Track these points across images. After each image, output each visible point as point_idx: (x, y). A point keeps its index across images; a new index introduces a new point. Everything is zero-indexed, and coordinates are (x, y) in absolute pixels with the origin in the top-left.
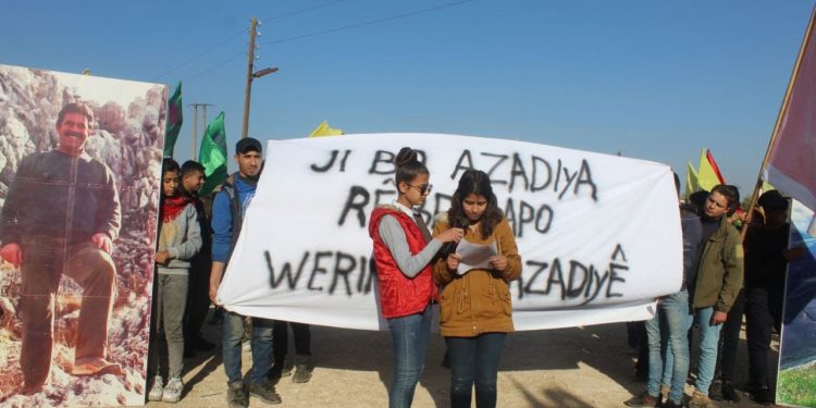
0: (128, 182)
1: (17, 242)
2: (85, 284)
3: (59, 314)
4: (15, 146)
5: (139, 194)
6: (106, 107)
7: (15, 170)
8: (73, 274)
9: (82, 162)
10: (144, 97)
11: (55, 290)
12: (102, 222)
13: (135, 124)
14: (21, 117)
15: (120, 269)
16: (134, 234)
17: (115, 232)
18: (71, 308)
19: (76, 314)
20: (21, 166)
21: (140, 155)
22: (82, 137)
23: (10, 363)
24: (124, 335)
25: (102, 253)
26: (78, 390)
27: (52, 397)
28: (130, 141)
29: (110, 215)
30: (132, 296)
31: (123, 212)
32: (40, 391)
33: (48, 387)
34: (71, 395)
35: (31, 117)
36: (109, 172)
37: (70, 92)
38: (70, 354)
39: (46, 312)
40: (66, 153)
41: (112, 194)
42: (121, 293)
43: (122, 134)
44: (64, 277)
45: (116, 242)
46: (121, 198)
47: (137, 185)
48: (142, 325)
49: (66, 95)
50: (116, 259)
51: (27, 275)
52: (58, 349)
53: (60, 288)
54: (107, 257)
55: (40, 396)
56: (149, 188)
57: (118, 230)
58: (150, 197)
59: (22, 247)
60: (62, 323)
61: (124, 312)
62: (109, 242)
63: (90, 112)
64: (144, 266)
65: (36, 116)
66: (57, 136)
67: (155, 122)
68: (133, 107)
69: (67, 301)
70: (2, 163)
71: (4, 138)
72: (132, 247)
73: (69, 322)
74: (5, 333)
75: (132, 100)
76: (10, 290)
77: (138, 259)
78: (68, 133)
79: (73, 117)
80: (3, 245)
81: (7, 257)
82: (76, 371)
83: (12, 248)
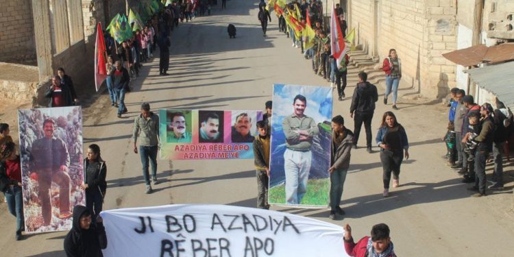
0: (70, 145)
1: (35, 172)
2: (60, 184)
3: (53, 196)
4: (30, 138)
5: (75, 149)
6: (59, 118)
7: (31, 146)
8: (55, 181)
9: (53, 140)
10: (72, 112)
11: (50, 187)
12: (63, 161)
13: (70, 123)
14: (31, 127)
15: (72, 178)
16: (75, 164)
17: (68, 164)
18: (56, 193)
19: (58, 195)
20: (33, 144)
21: (74, 134)
22: (52, 131)
24: (76, 202)
25: (65, 172)
26: (62, 224)
27: (53, 227)
28: (69, 129)
29: (66, 158)
30: (77, 187)
32: (49, 224)
33: (52, 223)
34: (60, 226)
35: (33, 127)
36: (63, 142)
37: (46, 115)
38: (58, 210)
39: (48, 196)
40: (48, 137)
41: (65, 150)
42: (73, 186)
43: (66, 128)
44: (52, 183)
45: (69, 168)
47: (74, 145)
48: (82, 198)
49: (44, 117)
50: (70, 174)
51: (40, 183)
52: (53, 209)
54: (66, 174)
55: (50, 227)
56: (78, 146)
58: (79, 149)
59: (37, 173)
61: (75, 194)
62: (66, 168)
63: (54, 121)
64: (80, 176)
65: (36, 126)
66: (44, 132)
67: (78, 121)
68: (69, 117)
69: (54, 191)
70: (26, 145)
71: (26, 136)
72: (75, 169)
73: (56, 199)
74: (36, 204)
75: (68, 114)
76: (35, 189)
77: (78, 173)
78: (47, 130)
79: (48, 124)
80: (31, 173)
81: (33, 178)
82: (61, 216)
83: (34, 174)
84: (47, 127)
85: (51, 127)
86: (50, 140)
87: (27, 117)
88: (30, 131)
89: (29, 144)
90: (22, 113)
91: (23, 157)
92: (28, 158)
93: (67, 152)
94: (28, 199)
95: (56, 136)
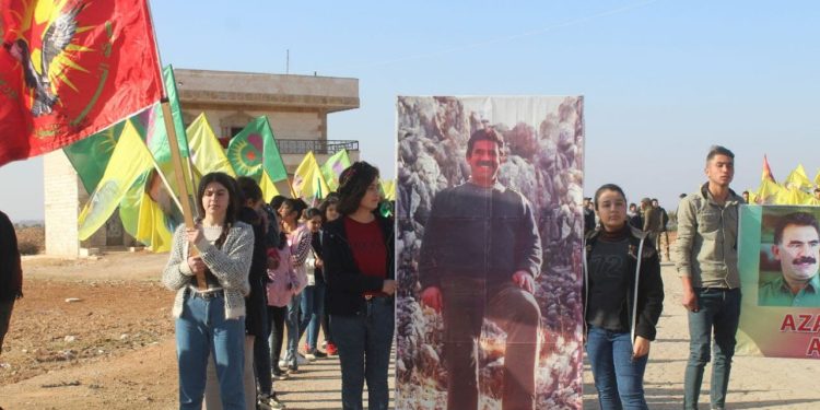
0: (546, 210)
1: (437, 285)
2: (508, 328)
3: (484, 362)
4: (427, 182)
5: (560, 225)
6: (516, 129)
7: (429, 206)
8: (495, 317)
9: (496, 192)
10: (556, 113)
11: (478, 335)
12: (522, 259)
13: (549, 145)
14: (431, 151)
16: (558, 269)
17: (536, 268)
18: (495, 355)
19: (501, 361)
20: (435, 203)
21: (557, 179)
22: (493, 165)
24: (554, 386)
25: (524, 293)
28: (545, 164)
29: (530, 249)
30: (561, 341)
31: (544, 245)
35: (440, 149)
36: (524, 200)
37: (478, 117)
38: (497, 407)
39: (470, 360)
40: (480, 184)
42: (548, 339)
43: (536, 158)
44: (486, 321)
45: (539, 280)
46: (540, 230)
47: (557, 213)
48: (573, 375)
49: (473, 121)
50: (539, 299)
52: (484, 401)
54: (530, 297)
56: (570, 216)
57: (539, 266)
58: (572, 226)
59: (442, 290)
60: (486, 373)
61: (553, 360)
62: (531, 281)
63: (500, 137)
64: (571, 306)
65: (447, 149)
66: (468, 167)
67: (570, 140)
68: (546, 126)
69: (491, 348)
70: (416, 202)
71: (415, 175)
72: (557, 285)
73: (494, 371)
74: (430, 381)
75: (543, 118)
76: (433, 337)
77: (564, 298)
78: (479, 163)
79: (482, 145)
80: (425, 287)
81: (428, 302)
83: (432, 291)
84: (480, 152)
85: (492, 153)
86: (487, 193)
87: (423, 121)
88: (429, 163)
89: (423, 201)
90: (408, 107)
91: (402, 238)
92: (419, 243)
93: (535, 231)
94: (409, 365)
95: (504, 182)
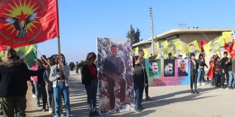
0: (126, 61)
1: (106, 77)
2: (120, 84)
3: (116, 92)
4: (104, 56)
5: (129, 63)
6: (120, 45)
7: (104, 61)
9: (117, 57)
10: (127, 42)
11: (115, 86)
12: (122, 70)
13: (126, 48)
14: (104, 49)
16: (129, 72)
18: (118, 90)
19: (119, 91)
21: (128, 55)
22: (116, 52)
23: (108, 103)
24: (129, 95)
27: (116, 110)
28: (125, 52)
29: (124, 68)
30: (130, 86)
31: (126, 68)
32: (114, 109)
33: (115, 108)
34: (120, 109)
35: (106, 49)
36: (122, 59)
37: (113, 42)
38: (119, 100)
39: (114, 91)
40: (114, 56)
42: (128, 86)
43: (124, 51)
44: (116, 83)
45: (125, 74)
46: (125, 65)
47: (128, 61)
50: (126, 78)
51: (109, 84)
53: (116, 86)
54: (124, 78)
55: (114, 110)
56: (130, 62)
57: (125, 72)
58: (131, 64)
60: (117, 94)
61: (129, 90)
62: (124, 75)
63: (117, 46)
65: (107, 49)
66: (111, 52)
67: (129, 47)
68: (125, 44)
69: (117, 89)
70: (102, 60)
71: (101, 54)
72: (129, 75)
73: (118, 93)
74: (106, 97)
75: (124, 43)
76: (106, 87)
77: (130, 78)
78: (113, 52)
79: (114, 48)
80: (104, 77)
81: (105, 80)
82: (121, 104)
84: (113, 49)
85: (116, 50)
86: (115, 58)
87: (102, 43)
88: (104, 52)
89: (103, 60)
90: (99, 40)
91: (99, 67)
92: (103, 68)
93: (124, 65)
94: (101, 94)
95: (118, 55)
